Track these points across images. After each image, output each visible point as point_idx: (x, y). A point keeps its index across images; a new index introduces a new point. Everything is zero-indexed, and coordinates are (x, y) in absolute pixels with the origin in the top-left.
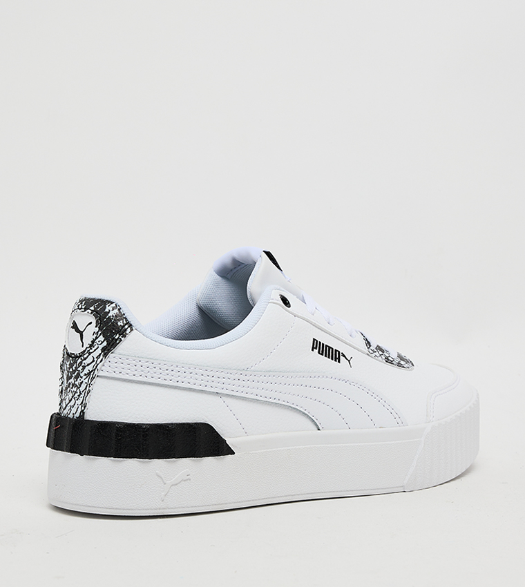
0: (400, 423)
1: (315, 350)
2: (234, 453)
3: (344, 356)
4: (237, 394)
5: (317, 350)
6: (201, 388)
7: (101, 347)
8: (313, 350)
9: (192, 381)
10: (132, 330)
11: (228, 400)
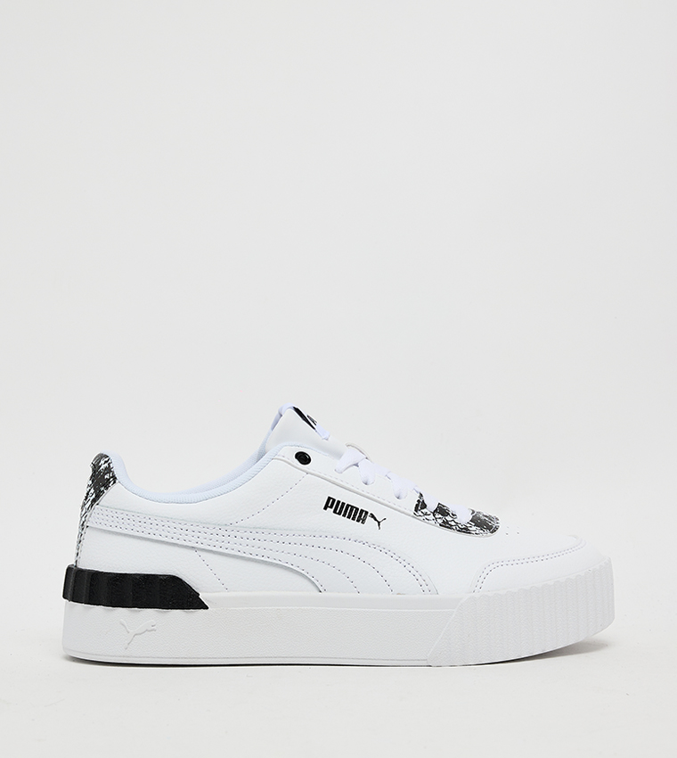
0: (427, 591)
1: (328, 509)
2: (207, 608)
3: (372, 516)
4: (214, 549)
5: (332, 510)
6: (173, 541)
7: (91, 498)
8: (325, 508)
9: (163, 534)
10: (114, 482)
11: (204, 555)
